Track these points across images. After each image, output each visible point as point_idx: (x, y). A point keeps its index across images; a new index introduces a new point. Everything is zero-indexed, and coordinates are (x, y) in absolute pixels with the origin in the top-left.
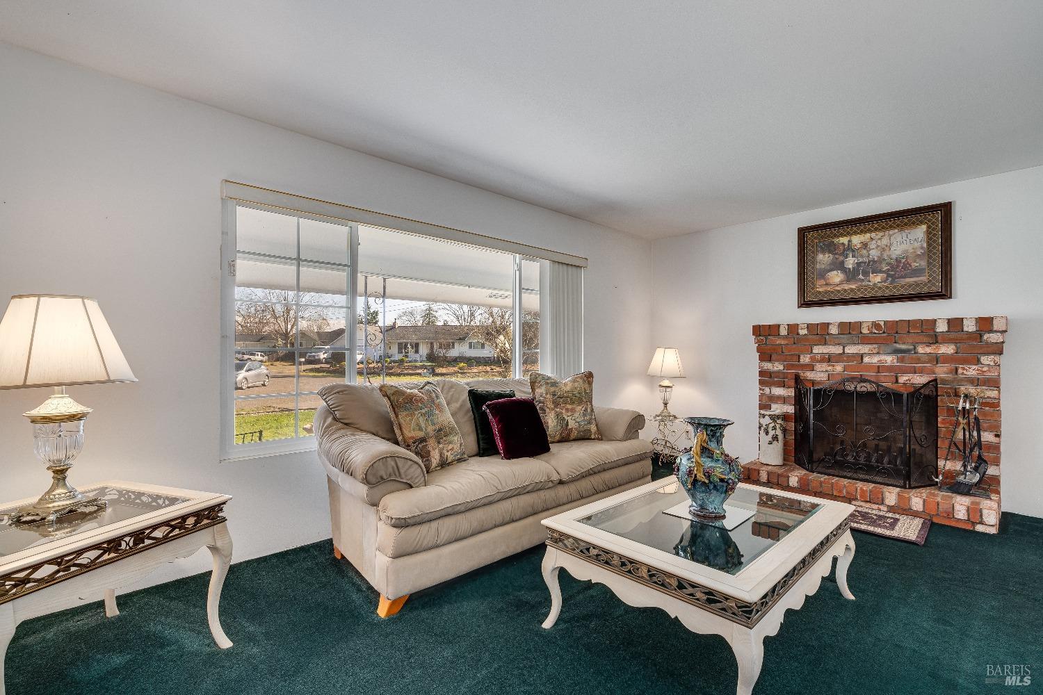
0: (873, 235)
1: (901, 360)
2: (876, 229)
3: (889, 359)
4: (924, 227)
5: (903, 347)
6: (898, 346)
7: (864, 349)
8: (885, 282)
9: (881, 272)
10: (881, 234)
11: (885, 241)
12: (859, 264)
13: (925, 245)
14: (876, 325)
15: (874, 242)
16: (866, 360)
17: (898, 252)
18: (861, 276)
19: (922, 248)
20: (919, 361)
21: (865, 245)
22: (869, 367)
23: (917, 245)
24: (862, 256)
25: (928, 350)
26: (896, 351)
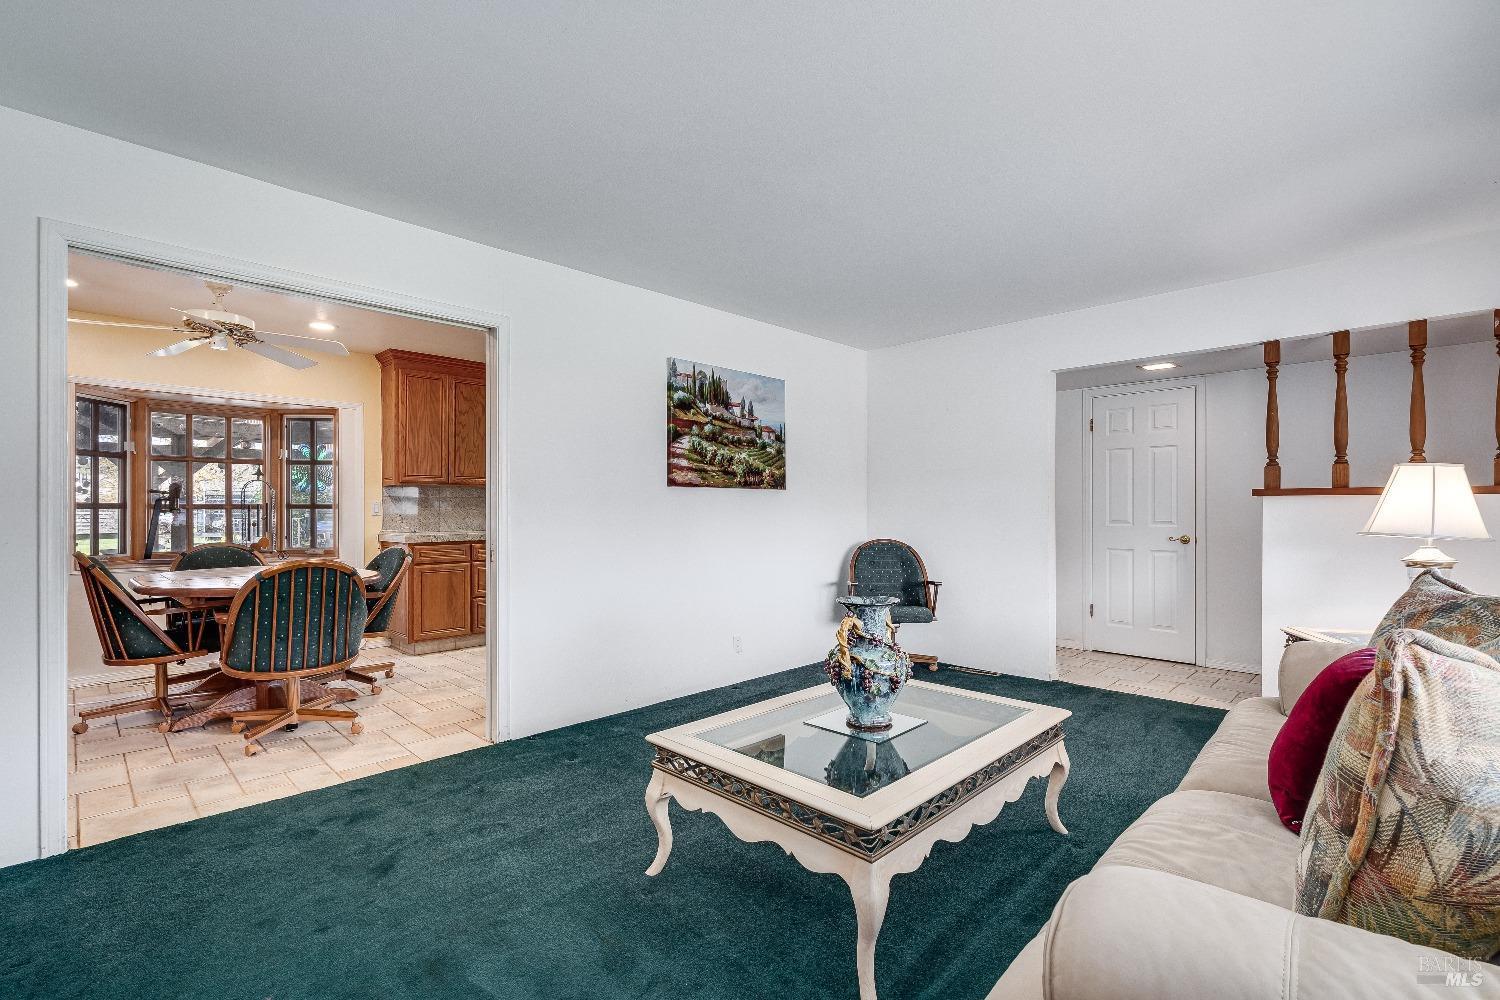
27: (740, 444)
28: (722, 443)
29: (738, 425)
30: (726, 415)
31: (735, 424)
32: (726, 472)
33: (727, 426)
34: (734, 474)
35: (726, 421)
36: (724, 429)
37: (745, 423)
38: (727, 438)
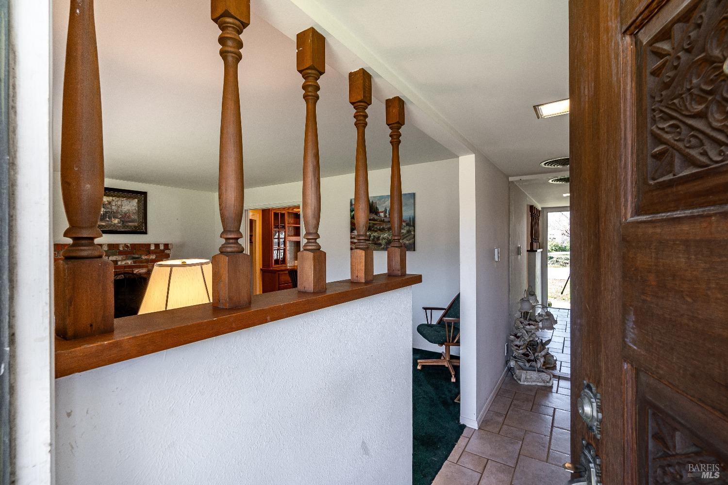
0: (114, 198)
1: (135, 262)
2: (115, 196)
3: (129, 262)
4: (136, 200)
5: (137, 256)
6: (134, 256)
7: (119, 258)
8: (119, 223)
9: (117, 218)
10: (118, 199)
11: (119, 203)
12: (106, 212)
13: (137, 209)
14: (126, 246)
15: (114, 202)
16: (119, 263)
17: (125, 210)
18: (107, 219)
19: (135, 209)
20: (142, 262)
21: (110, 203)
22: (121, 267)
23: (133, 208)
24: (108, 208)
25: (146, 257)
26: (133, 258)
27: (384, 230)
28: (373, 231)
29: (383, 221)
30: (376, 217)
31: (381, 221)
32: (376, 244)
33: (376, 222)
34: (380, 244)
35: (376, 220)
36: (374, 224)
37: (386, 220)
38: (377, 228)
